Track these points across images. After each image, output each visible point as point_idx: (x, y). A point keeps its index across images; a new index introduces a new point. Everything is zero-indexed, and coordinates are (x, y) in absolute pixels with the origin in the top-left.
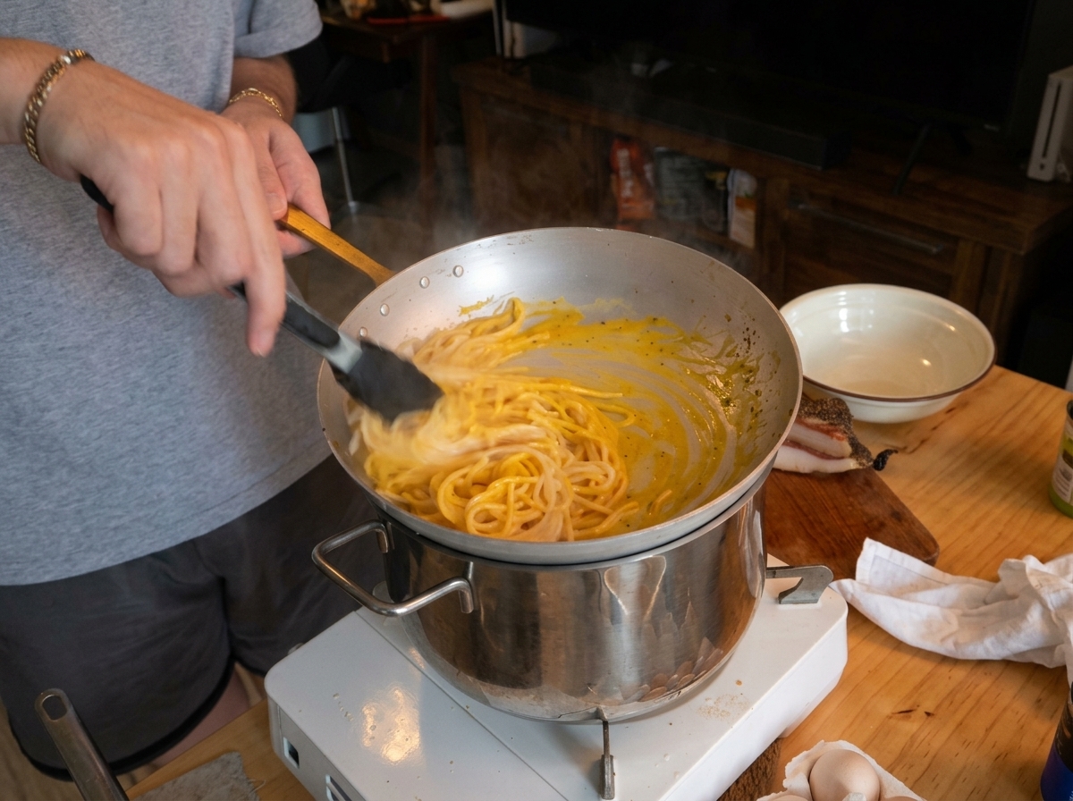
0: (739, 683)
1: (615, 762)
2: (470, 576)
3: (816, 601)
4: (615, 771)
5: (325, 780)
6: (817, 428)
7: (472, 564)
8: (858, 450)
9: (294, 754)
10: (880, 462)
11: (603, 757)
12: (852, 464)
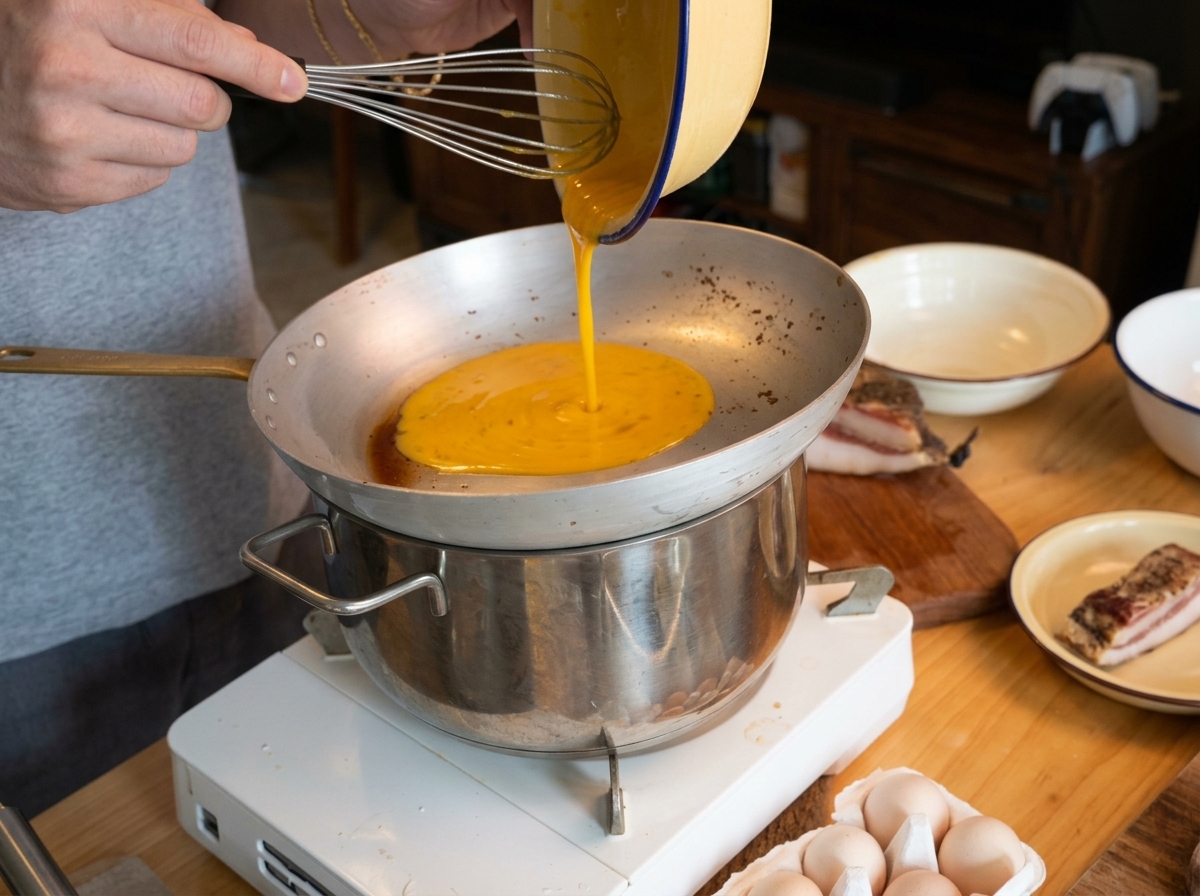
0: (777, 706)
1: (624, 793)
2: (441, 571)
3: (873, 612)
4: (624, 805)
5: (255, 847)
6: (877, 415)
7: (444, 552)
8: (929, 442)
9: (212, 825)
10: (959, 457)
11: (611, 790)
12: (921, 459)
